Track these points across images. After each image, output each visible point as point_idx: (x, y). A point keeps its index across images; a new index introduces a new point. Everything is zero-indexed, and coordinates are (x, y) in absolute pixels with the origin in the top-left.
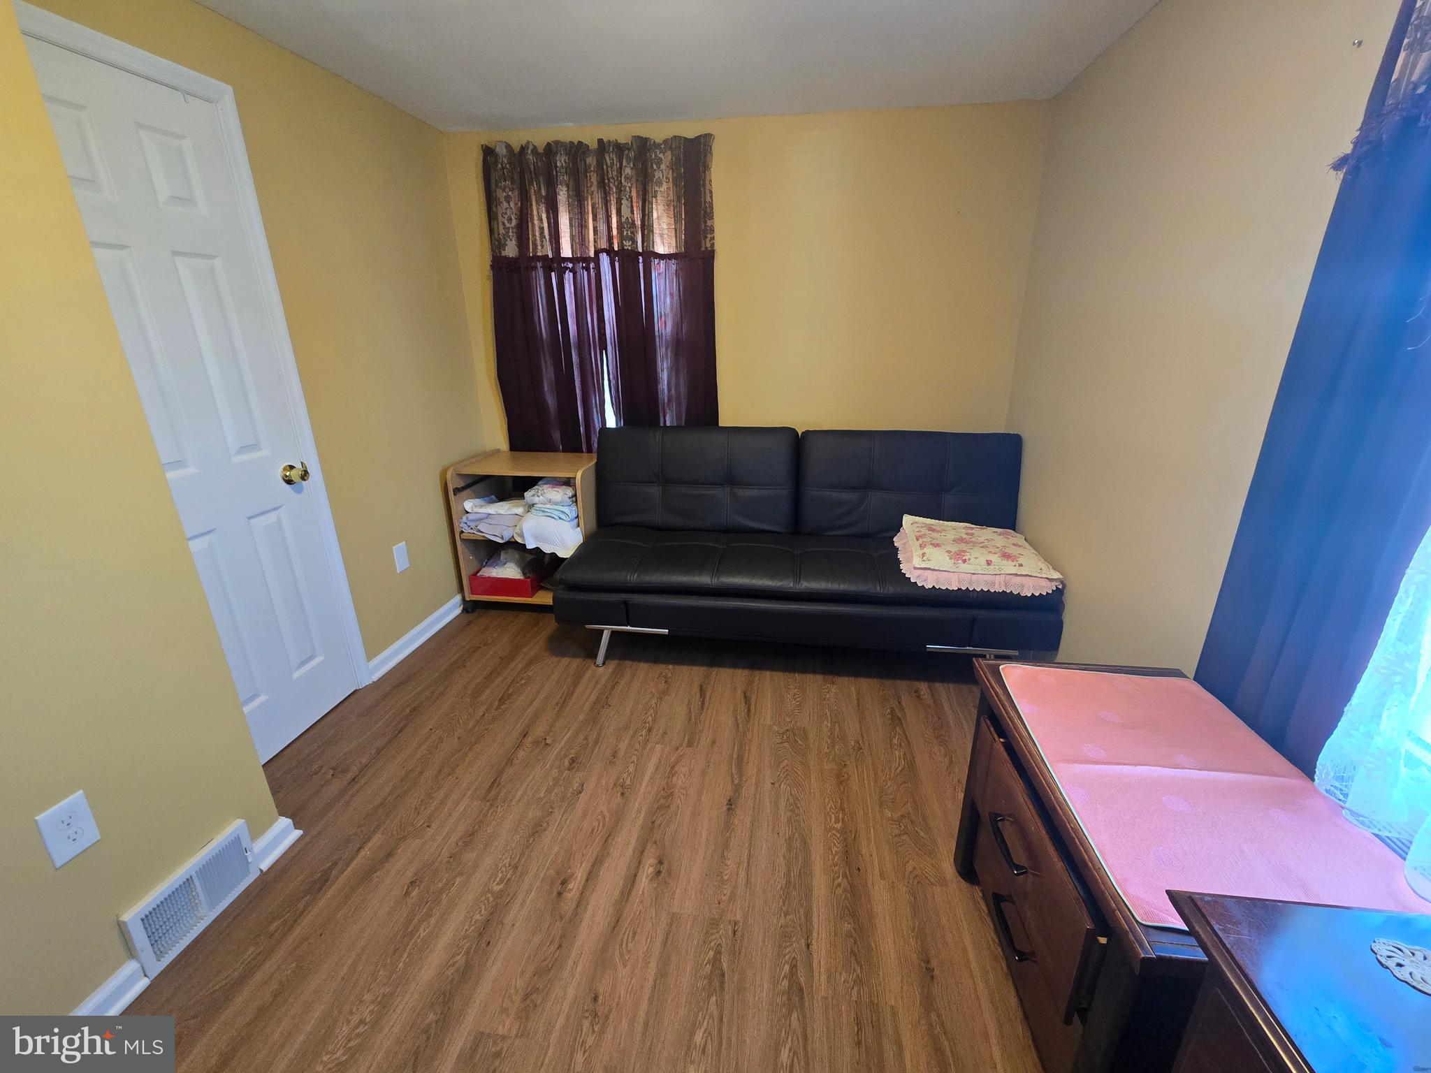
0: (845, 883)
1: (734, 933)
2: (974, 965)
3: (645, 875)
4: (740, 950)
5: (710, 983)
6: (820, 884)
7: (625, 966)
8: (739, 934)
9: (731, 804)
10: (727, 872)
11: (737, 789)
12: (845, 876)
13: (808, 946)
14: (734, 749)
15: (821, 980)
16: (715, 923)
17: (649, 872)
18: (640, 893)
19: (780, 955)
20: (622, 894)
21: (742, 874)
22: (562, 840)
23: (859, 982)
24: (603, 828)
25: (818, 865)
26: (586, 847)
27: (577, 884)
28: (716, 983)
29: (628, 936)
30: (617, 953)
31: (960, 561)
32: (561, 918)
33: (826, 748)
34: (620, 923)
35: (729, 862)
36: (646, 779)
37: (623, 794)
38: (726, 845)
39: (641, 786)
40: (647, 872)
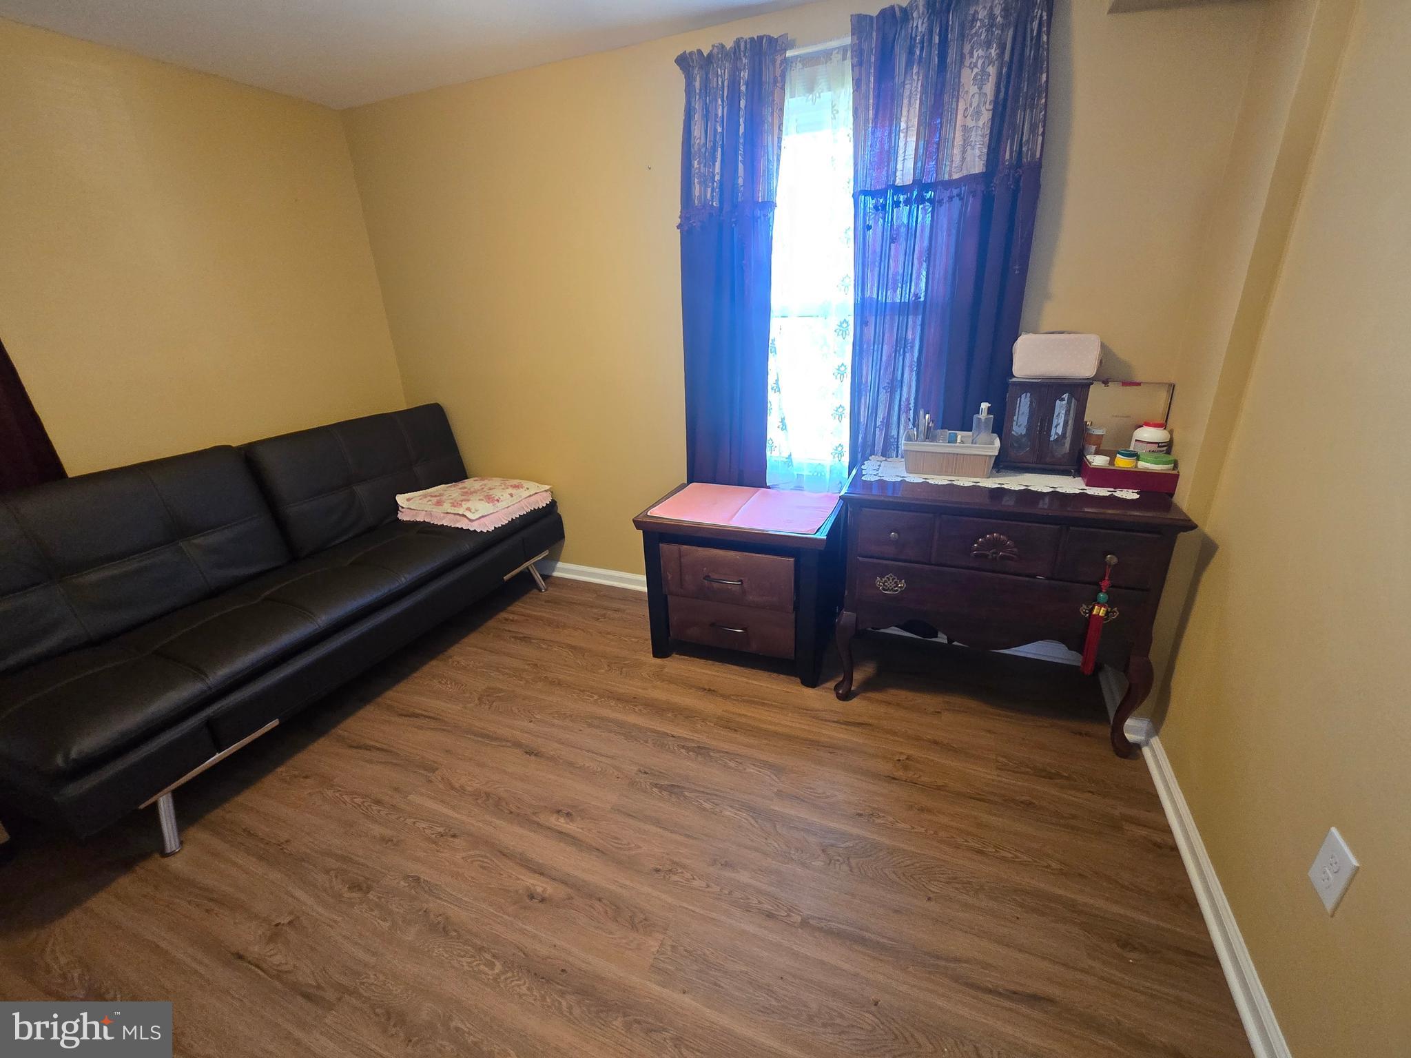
0: (640, 707)
1: (646, 773)
2: (714, 673)
3: (565, 825)
4: (661, 772)
5: (675, 794)
6: (632, 719)
7: (640, 847)
8: (647, 770)
9: (530, 752)
10: (595, 768)
11: (517, 745)
12: (636, 706)
13: (673, 736)
14: (470, 739)
15: (696, 737)
16: (632, 783)
17: (563, 821)
18: (581, 830)
19: (673, 752)
21: (603, 759)
22: (474, 899)
23: (704, 720)
24: (487, 858)
25: (619, 716)
26: (501, 875)
27: (540, 884)
28: (676, 790)
29: (615, 843)
30: (627, 853)
31: (496, 502)
32: (571, 898)
33: (521, 682)
34: (599, 848)
35: (587, 765)
36: (450, 812)
37: (454, 836)
38: (568, 764)
39: (456, 819)
40: (561, 823)
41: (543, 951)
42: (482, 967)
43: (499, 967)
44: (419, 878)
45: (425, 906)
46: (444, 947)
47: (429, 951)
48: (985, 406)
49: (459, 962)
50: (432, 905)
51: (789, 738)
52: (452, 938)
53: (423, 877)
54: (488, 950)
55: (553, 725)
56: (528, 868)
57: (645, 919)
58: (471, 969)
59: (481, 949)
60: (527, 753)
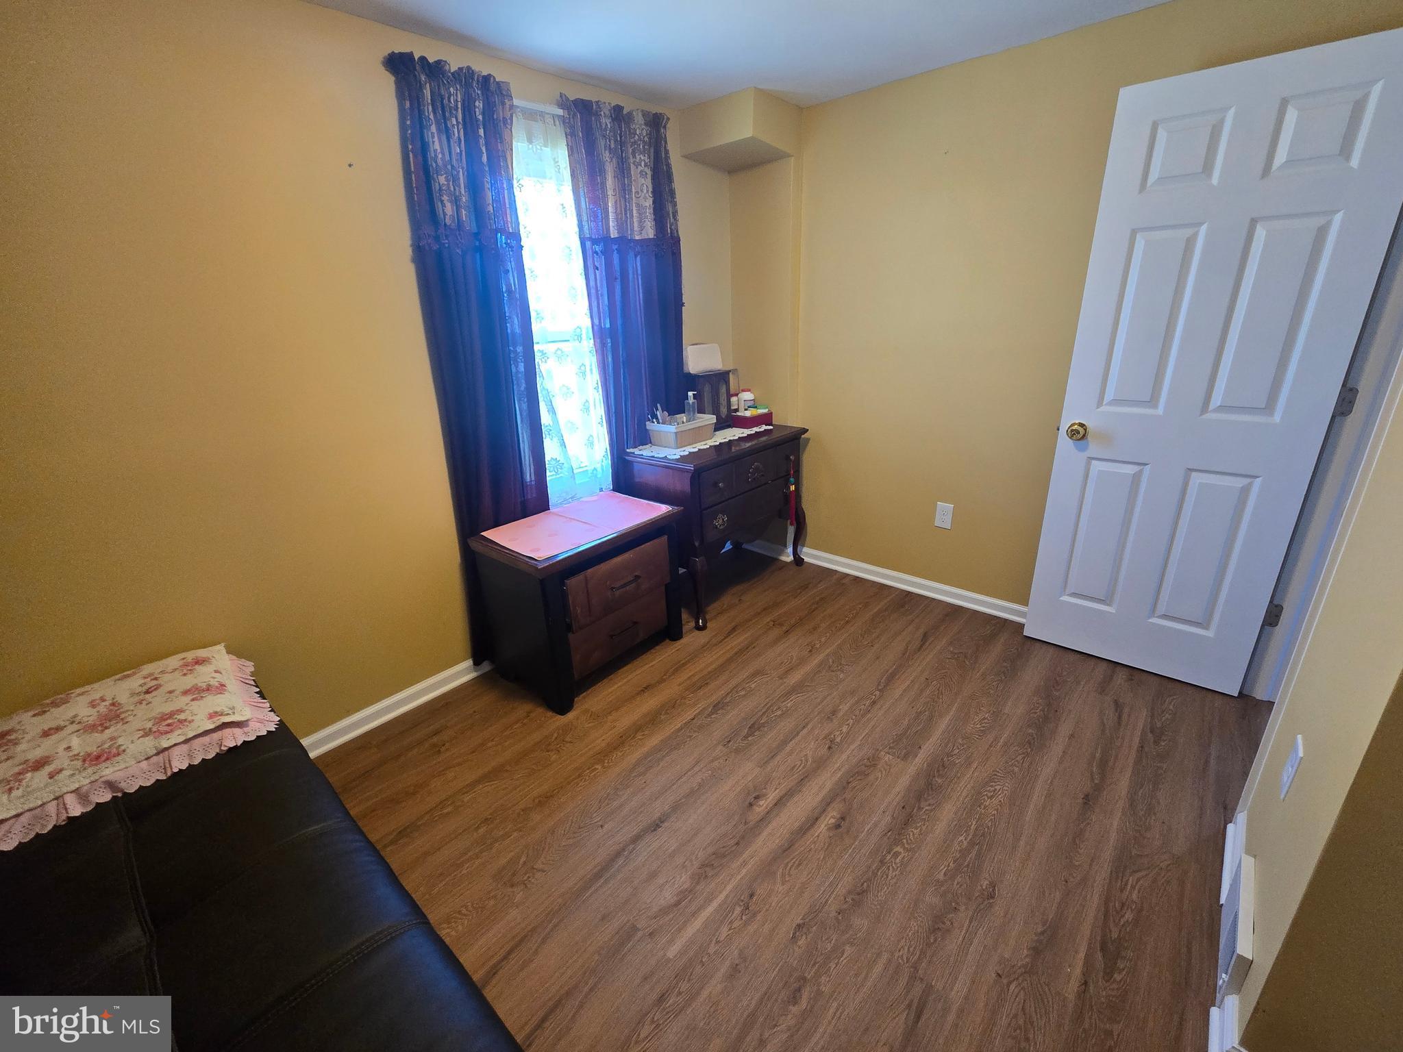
1: (729, 742)
2: (624, 681)
3: (768, 801)
4: (732, 733)
5: (760, 727)
7: (806, 755)
8: (726, 740)
9: (656, 826)
10: (707, 775)
13: (693, 719)
15: (701, 706)
18: (779, 790)
19: (713, 723)
20: (801, 828)
21: (696, 769)
22: (832, 870)
23: (683, 698)
26: (810, 850)
27: (827, 820)
36: (716, 902)
37: (752, 896)
38: (692, 793)
39: (727, 897)
40: (763, 805)
41: (888, 819)
42: (898, 860)
43: (898, 849)
44: (799, 926)
45: (833, 914)
46: (878, 892)
47: (880, 904)
48: (690, 394)
49: (892, 878)
50: (832, 908)
51: (730, 661)
52: (868, 886)
53: (799, 921)
54: (884, 857)
55: (621, 806)
56: (809, 829)
57: (868, 759)
58: (899, 869)
59: (882, 862)
60: (655, 830)
